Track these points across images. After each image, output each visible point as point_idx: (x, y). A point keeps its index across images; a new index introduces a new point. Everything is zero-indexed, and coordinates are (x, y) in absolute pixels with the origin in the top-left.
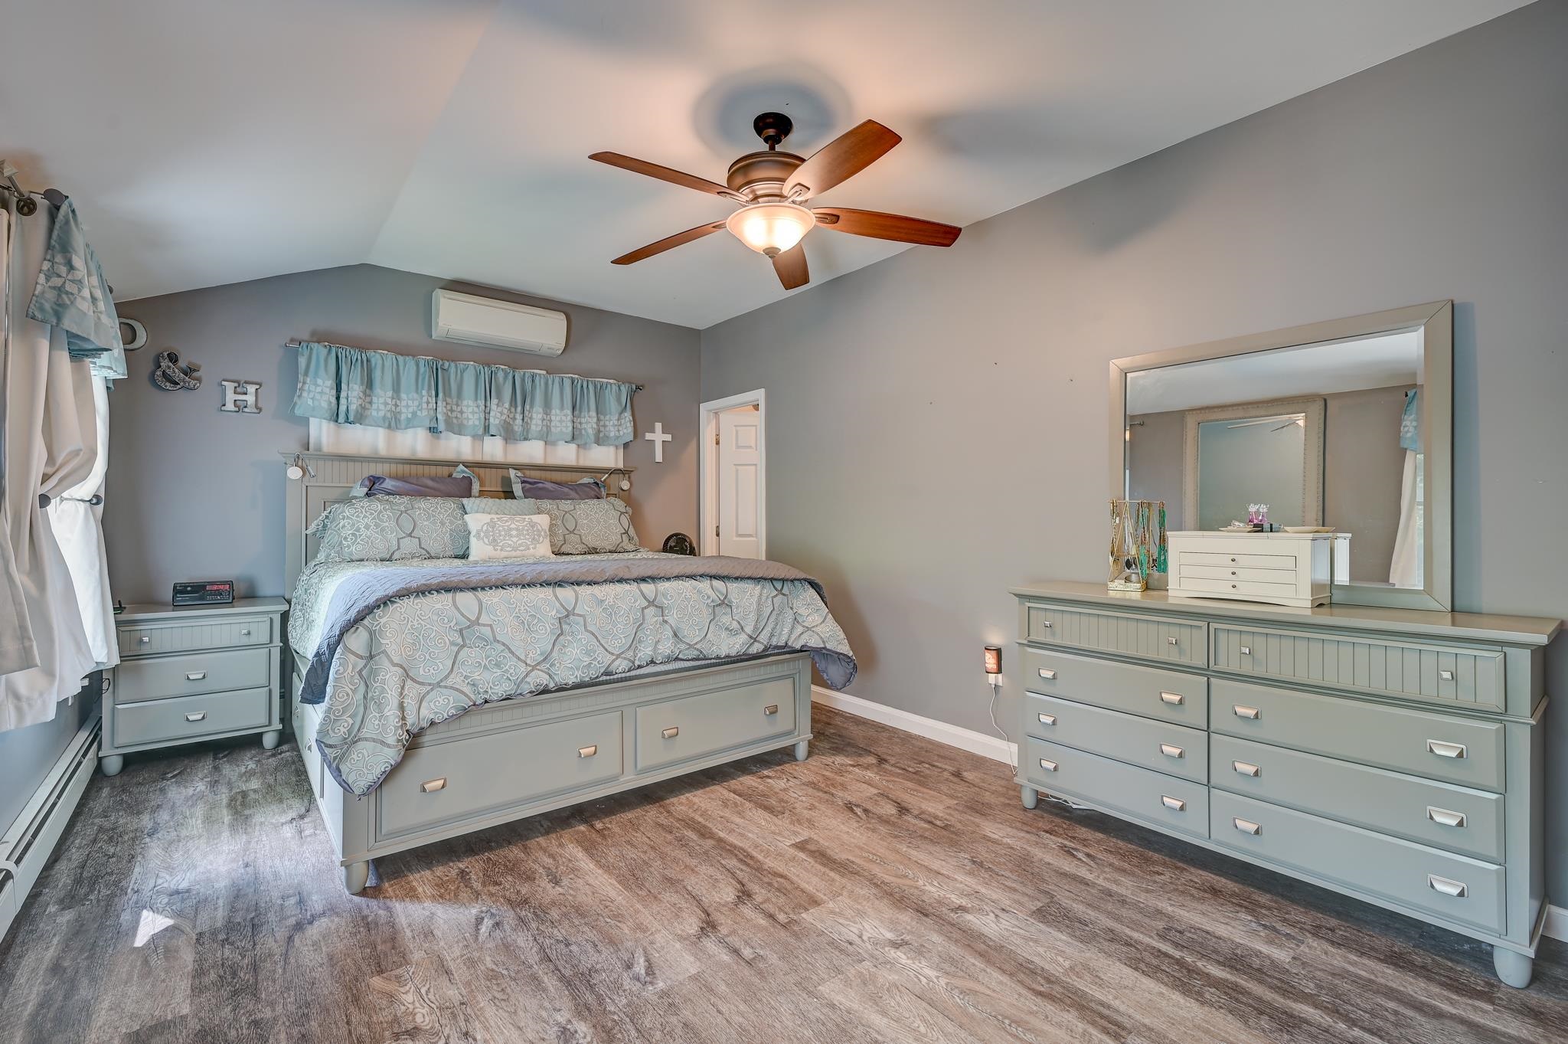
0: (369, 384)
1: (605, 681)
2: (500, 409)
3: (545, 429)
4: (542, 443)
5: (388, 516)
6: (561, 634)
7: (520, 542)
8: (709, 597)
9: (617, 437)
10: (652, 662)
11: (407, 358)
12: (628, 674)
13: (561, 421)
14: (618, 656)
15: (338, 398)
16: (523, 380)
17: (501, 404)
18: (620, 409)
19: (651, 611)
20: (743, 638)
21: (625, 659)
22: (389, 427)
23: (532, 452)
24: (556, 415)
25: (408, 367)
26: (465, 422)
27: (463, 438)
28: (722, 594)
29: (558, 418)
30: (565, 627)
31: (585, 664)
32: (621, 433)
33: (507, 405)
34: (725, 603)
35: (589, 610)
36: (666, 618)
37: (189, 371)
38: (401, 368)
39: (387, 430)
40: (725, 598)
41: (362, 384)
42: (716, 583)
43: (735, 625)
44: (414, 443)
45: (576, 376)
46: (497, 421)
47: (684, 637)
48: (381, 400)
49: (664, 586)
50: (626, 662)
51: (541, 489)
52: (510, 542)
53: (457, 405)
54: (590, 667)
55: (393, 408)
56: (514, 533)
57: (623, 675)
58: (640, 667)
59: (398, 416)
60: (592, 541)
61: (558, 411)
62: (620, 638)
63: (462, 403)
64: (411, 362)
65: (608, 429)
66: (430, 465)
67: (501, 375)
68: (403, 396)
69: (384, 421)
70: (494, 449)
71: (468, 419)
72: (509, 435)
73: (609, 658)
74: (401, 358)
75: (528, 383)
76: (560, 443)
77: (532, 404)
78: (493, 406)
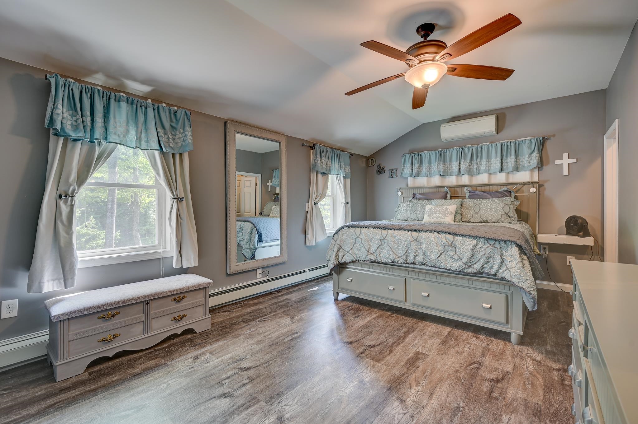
0: (421, 163)
1: (393, 264)
2: (465, 163)
3: (487, 168)
4: (487, 175)
5: (410, 206)
6: (381, 245)
7: (439, 216)
8: (442, 241)
9: (529, 166)
10: (424, 264)
11: (432, 152)
12: (402, 265)
13: (496, 163)
14: (400, 257)
15: (412, 169)
16: (477, 149)
17: (465, 161)
18: (530, 151)
19: (415, 243)
20: (461, 264)
21: (402, 258)
22: (427, 176)
23: (482, 179)
24: (493, 161)
25: (433, 154)
26: (453, 171)
27: (453, 176)
28: (450, 241)
29: (494, 162)
30: (382, 243)
31: (387, 257)
32: (531, 164)
33: (468, 161)
34: (452, 245)
35: (390, 238)
36: (421, 247)
37: (383, 169)
38: (431, 155)
39: (427, 178)
40: (452, 243)
41: (418, 164)
42: (448, 236)
43: (456, 256)
44: (436, 181)
45: (506, 141)
46: (463, 168)
47: (428, 256)
48: (425, 168)
49: (423, 234)
50: (402, 260)
51: (476, 194)
52: (435, 216)
53: (450, 165)
54: (388, 258)
55: (428, 170)
56: (438, 212)
57: (401, 265)
58: (408, 263)
59: (431, 172)
60: (485, 217)
61: (494, 159)
62: (401, 251)
63: (452, 164)
64: (434, 153)
65: (523, 163)
66: (441, 188)
67: (466, 150)
68: (432, 165)
69: (425, 175)
70: (465, 180)
71: (454, 169)
72: (470, 172)
73: (395, 256)
74: (430, 152)
75: (479, 150)
76: (495, 173)
77: (481, 158)
78: (462, 163)
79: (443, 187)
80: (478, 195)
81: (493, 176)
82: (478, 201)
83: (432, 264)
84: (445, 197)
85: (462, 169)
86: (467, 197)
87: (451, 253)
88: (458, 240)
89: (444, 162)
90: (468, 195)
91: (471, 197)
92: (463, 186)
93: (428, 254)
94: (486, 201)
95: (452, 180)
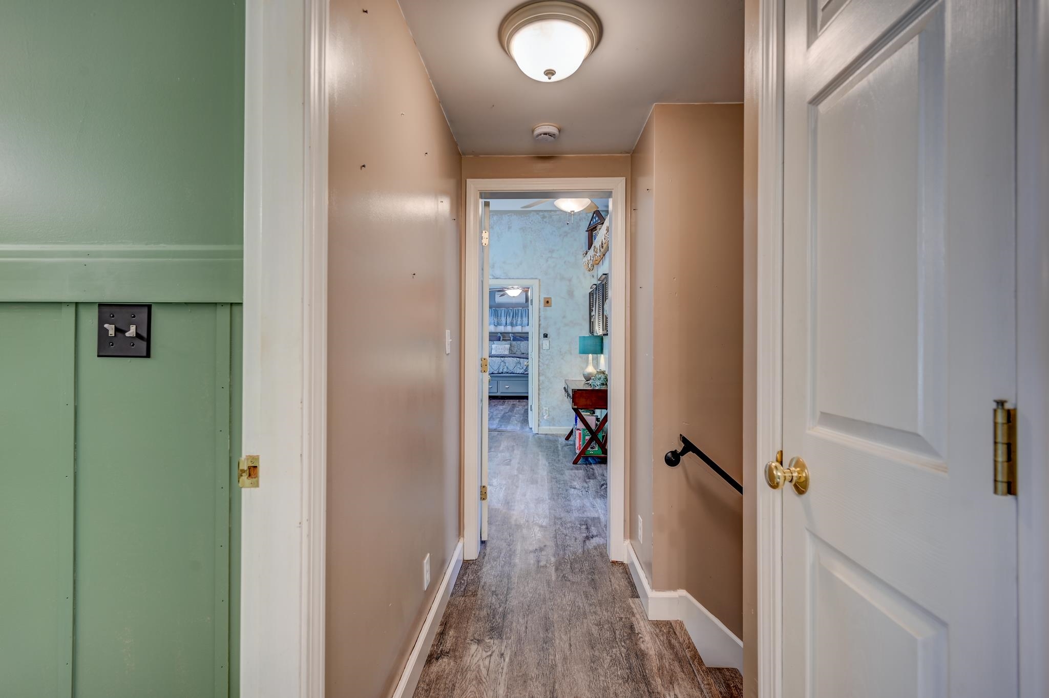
3: (521, 323)
4: (521, 327)
20: (523, 370)
24: (524, 319)
26: (502, 323)
33: (511, 318)
34: (519, 363)
42: (517, 359)
58: (499, 373)
63: (502, 318)
67: (510, 310)
70: (509, 329)
72: (512, 325)
75: (517, 311)
76: (525, 326)
77: (518, 317)
78: (508, 318)
79: (498, 333)
80: (518, 339)
81: (523, 327)
82: (519, 342)
83: (511, 372)
84: (499, 340)
85: (508, 322)
86: (512, 340)
87: (519, 366)
88: (522, 360)
89: (497, 316)
90: (512, 338)
91: (514, 340)
92: (509, 333)
93: (509, 367)
94: (523, 343)
95: (501, 329)
